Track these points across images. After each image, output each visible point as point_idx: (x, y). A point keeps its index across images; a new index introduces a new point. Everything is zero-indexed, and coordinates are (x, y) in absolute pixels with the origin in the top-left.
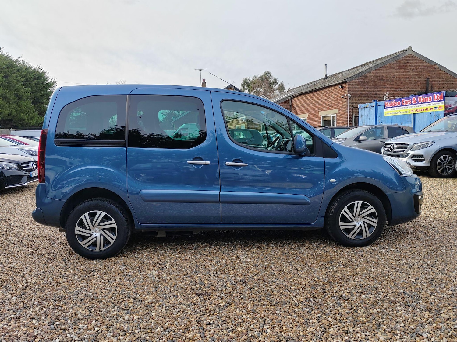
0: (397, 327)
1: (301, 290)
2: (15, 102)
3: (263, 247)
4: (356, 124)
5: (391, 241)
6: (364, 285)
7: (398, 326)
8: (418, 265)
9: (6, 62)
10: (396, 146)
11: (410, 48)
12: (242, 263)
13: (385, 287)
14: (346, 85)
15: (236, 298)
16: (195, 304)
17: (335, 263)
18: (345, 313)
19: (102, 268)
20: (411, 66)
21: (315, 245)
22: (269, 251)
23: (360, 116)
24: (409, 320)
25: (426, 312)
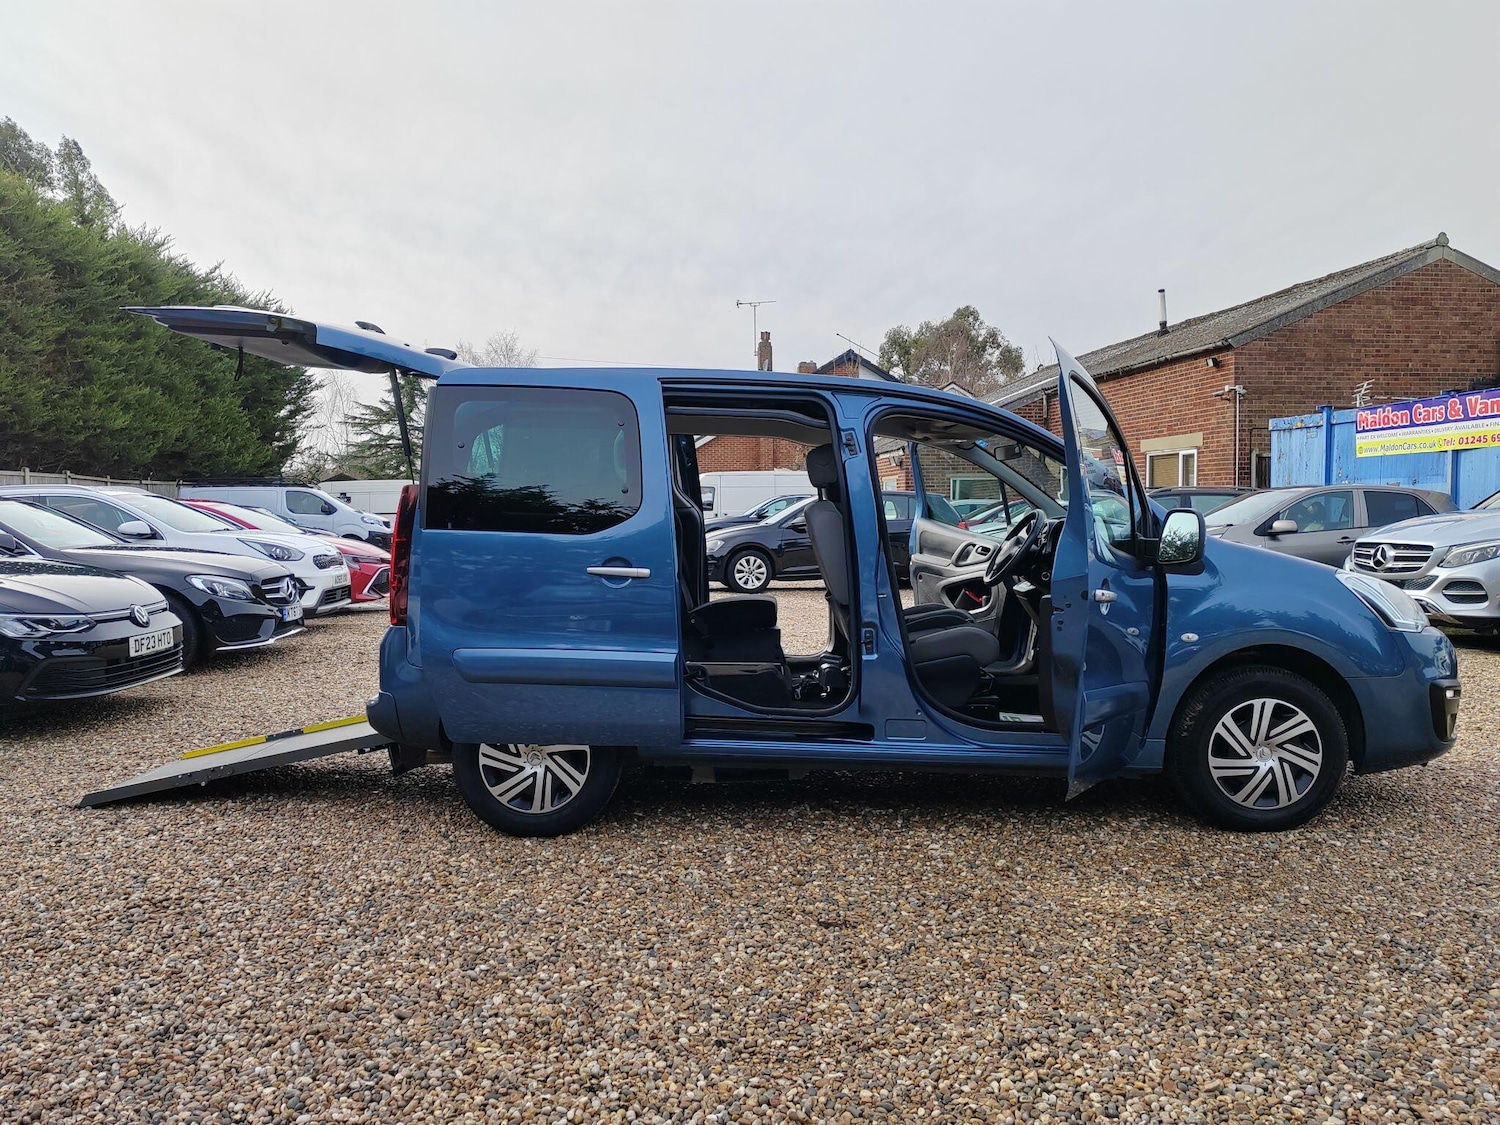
0: (1365, 1012)
1: (1103, 924)
2: (195, 401)
3: (987, 824)
4: (1264, 482)
5: (1363, 819)
6: (1278, 922)
7: (1370, 1011)
8: (1440, 880)
9: (180, 280)
10: (1391, 553)
11: (1442, 241)
12: (930, 858)
13: (1338, 928)
14: (1229, 358)
15: (928, 936)
16: (822, 945)
17: (1197, 868)
18: (1225, 977)
19: (551, 858)
20: (1446, 298)
21: (1137, 824)
22: (1005, 833)
23: (1274, 455)
24: (1402, 1000)
25: (1449, 984)
